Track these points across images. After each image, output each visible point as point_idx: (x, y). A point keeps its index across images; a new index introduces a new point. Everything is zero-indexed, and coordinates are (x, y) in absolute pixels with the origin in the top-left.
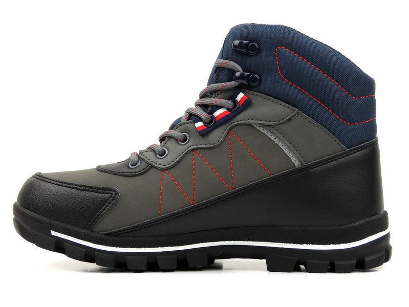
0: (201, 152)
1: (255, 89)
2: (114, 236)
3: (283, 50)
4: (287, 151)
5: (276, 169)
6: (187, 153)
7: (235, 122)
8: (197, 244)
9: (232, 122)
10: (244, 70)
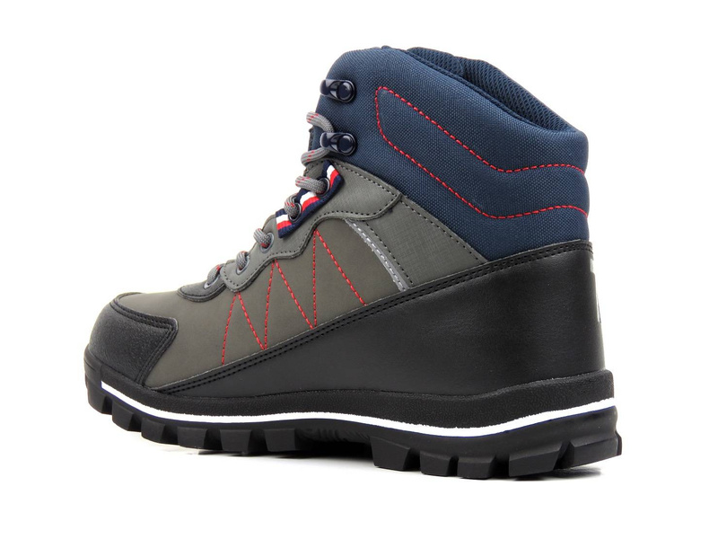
0: (282, 263)
1: (350, 159)
2: (170, 394)
3: (384, 92)
4: (386, 264)
5: (370, 294)
6: (264, 267)
7: (322, 214)
8: (278, 415)
9: (318, 215)
10: (335, 129)
